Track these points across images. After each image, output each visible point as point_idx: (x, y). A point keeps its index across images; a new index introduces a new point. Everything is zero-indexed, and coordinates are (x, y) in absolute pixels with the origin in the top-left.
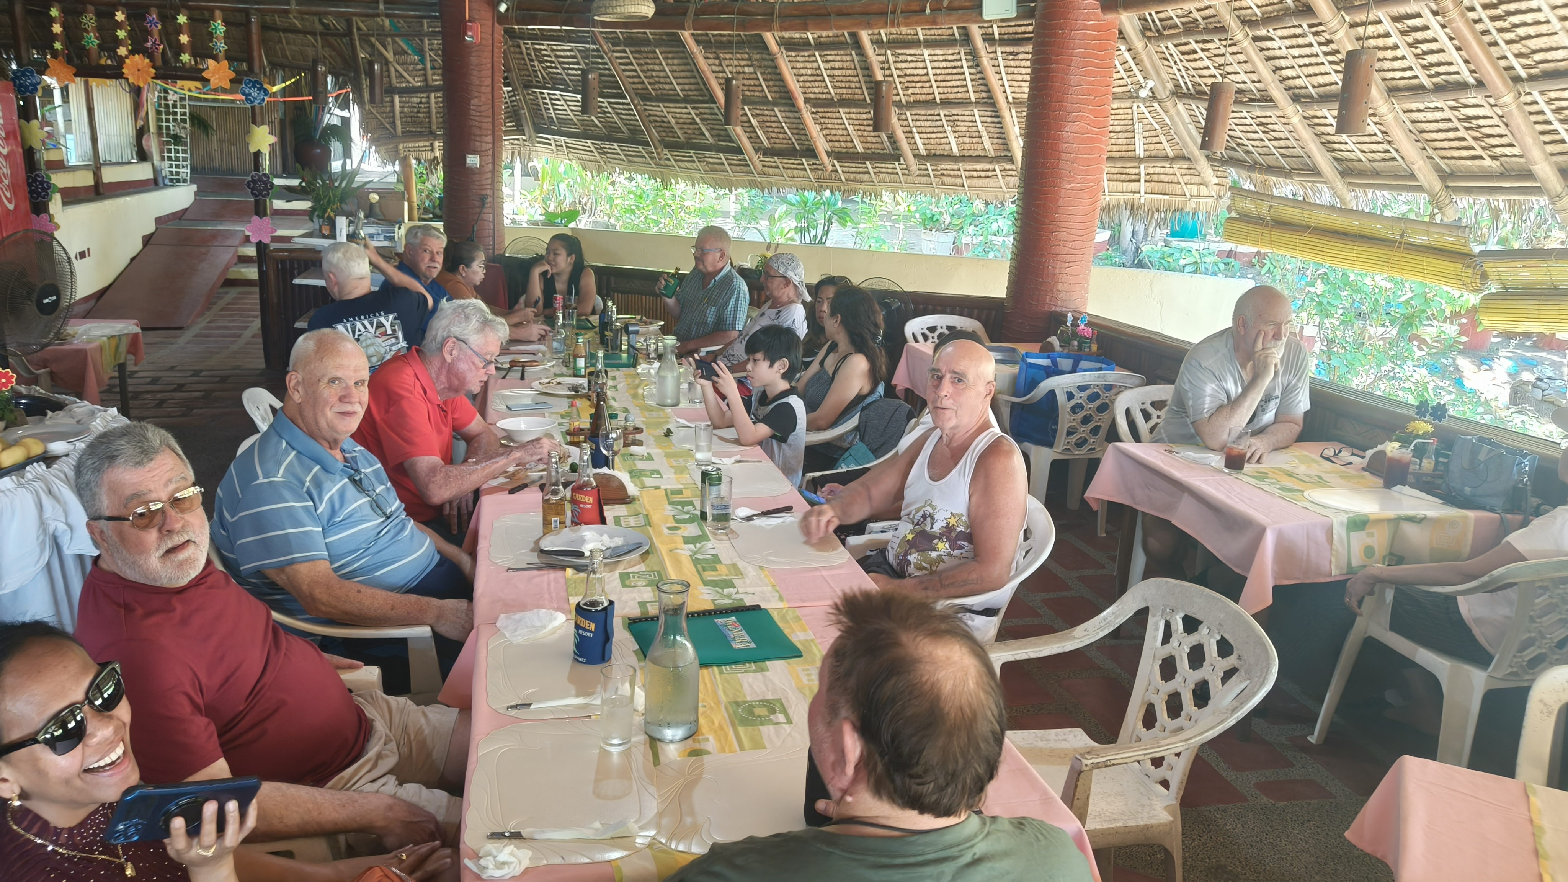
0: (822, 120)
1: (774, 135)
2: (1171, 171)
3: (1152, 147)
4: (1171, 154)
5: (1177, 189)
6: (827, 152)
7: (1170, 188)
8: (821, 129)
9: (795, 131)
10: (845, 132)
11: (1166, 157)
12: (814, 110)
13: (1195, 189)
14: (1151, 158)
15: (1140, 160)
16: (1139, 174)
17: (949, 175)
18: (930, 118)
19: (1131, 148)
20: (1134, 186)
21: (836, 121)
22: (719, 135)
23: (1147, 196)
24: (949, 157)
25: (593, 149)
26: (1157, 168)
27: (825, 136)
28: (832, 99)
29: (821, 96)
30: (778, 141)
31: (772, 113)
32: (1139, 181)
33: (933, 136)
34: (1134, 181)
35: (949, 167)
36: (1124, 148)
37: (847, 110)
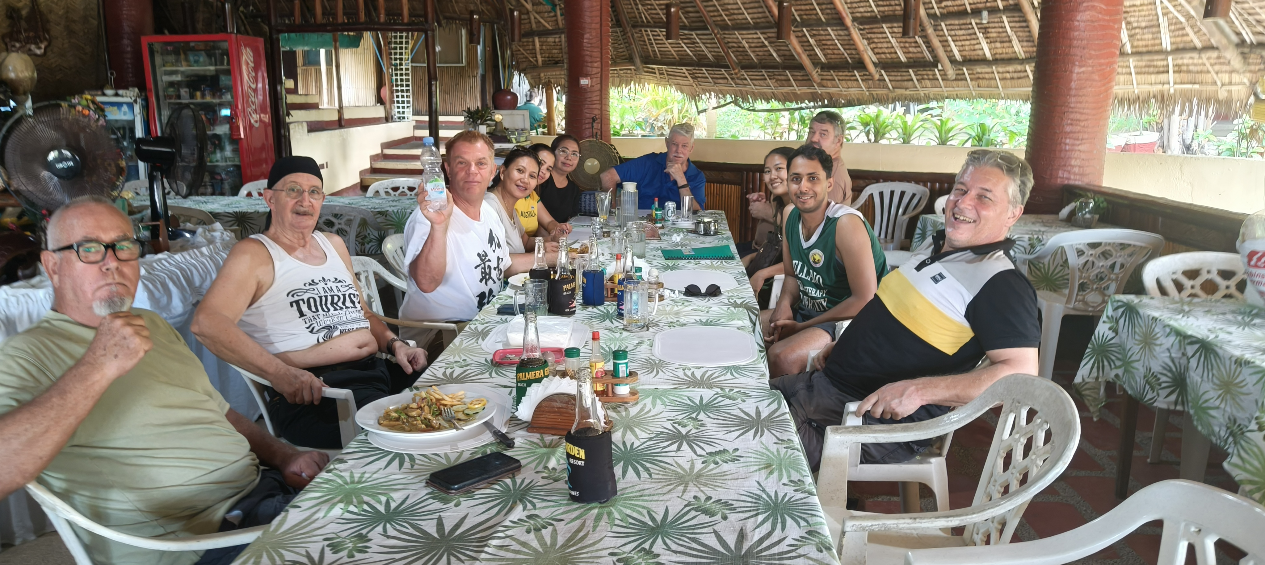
0: (869, 36)
1: (829, 51)
2: (1200, 61)
3: (1179, 39)
4: (1199, 45)
5: (1208, 78)
6: (874, 63)
7: (1200, 77)
8: (869, 44)
9: (847, 47)
10: (889, 45)
11: (1195, 49)
12: (861, 27)
13: (1225, 78)
14: (1177, 50)
15: (1167, 53)
16: (1168, 66)
17: (983, 78)
18: (963, 27)
19: (1157, 41)
20: (1162, 77)
21: (880, 36)
22: (784, 55)
23: (1177, 86)
24: (983, 61)
25: (687, 74)
26: (1187, 59)
27: (873, 49)
28: (876, 17)
29: (866, 14)
30: (833, 56)
31: (826, 33)
32: (1168, 72)
33: (967, 43)
34: (1163, 72)
35: (984, 70)
36: (1150, 42)
37: (889, 25)
